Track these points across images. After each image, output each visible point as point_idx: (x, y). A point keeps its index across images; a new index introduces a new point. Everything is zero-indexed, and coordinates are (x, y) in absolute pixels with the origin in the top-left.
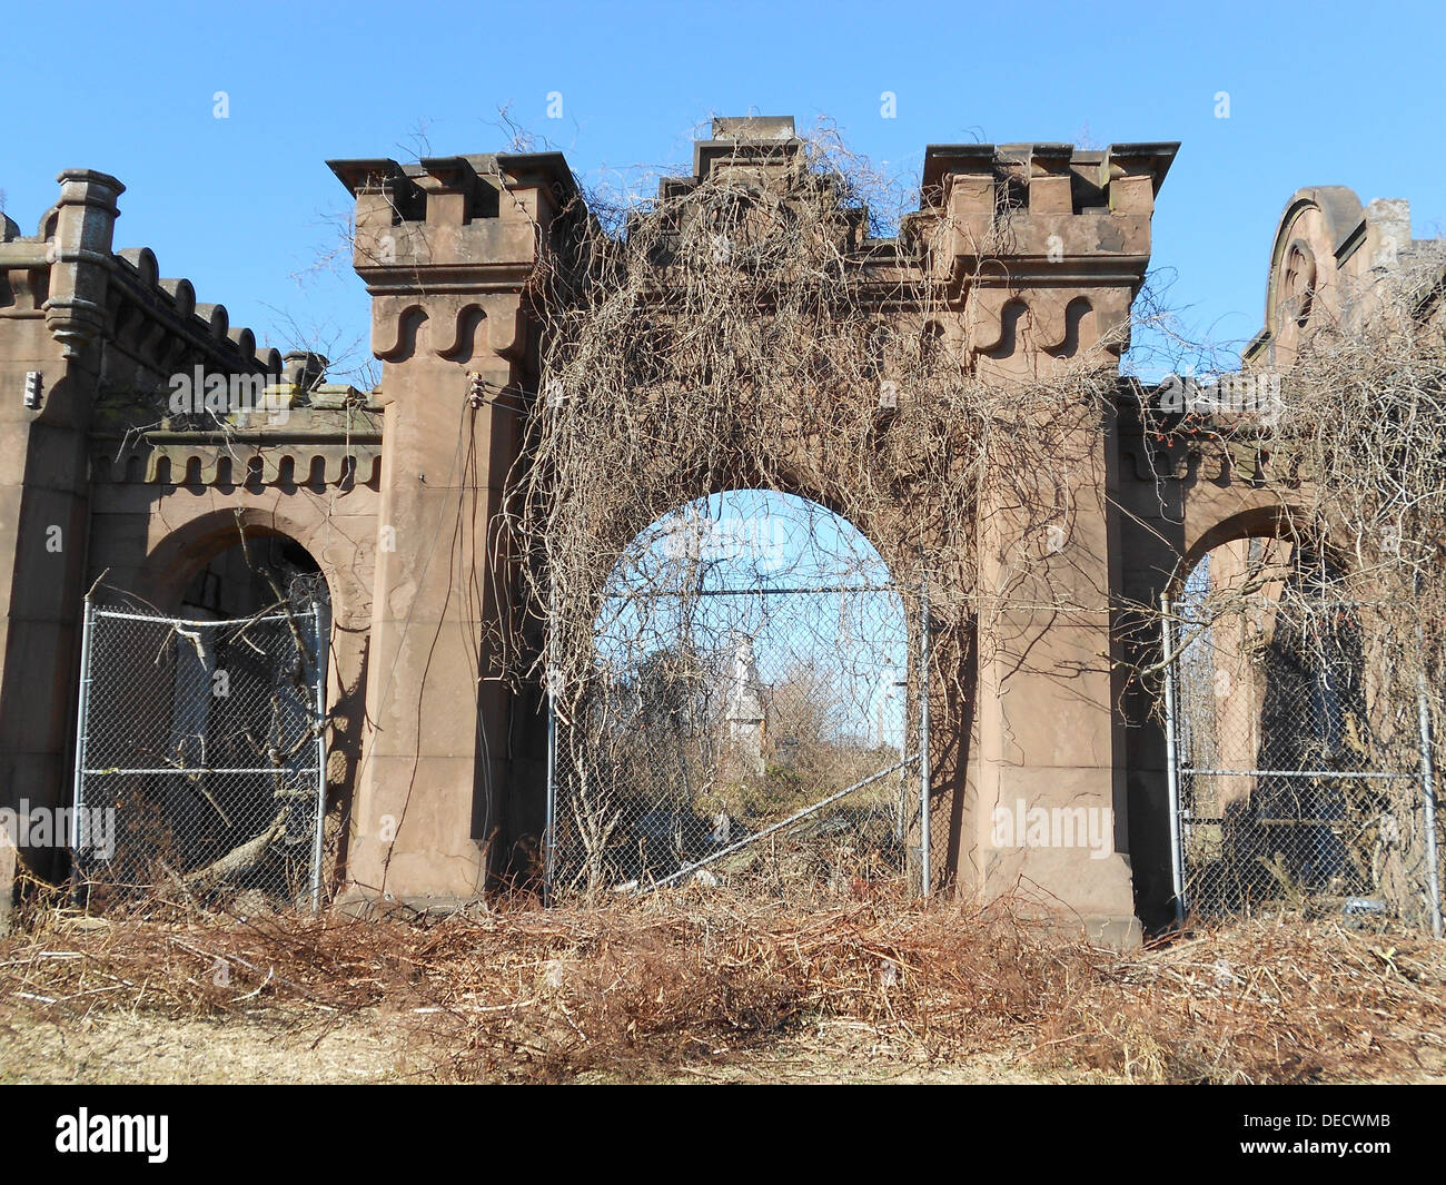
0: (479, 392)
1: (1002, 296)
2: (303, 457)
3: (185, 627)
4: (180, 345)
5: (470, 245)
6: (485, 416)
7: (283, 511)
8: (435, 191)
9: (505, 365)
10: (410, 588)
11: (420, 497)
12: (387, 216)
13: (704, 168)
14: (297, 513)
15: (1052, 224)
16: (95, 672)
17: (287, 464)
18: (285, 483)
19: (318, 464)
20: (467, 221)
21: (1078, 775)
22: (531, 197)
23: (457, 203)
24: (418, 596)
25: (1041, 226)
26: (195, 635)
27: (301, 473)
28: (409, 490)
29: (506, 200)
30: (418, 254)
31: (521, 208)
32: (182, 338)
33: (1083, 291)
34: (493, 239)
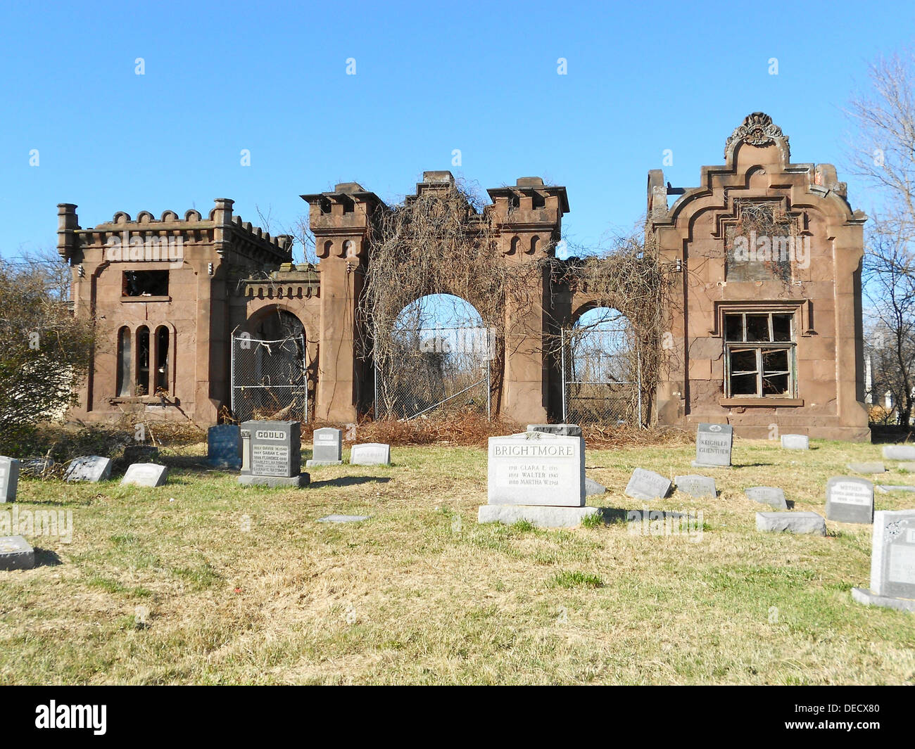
0: (350, 268)
1: (512, 235)
2: (295, 287)
3: (264, 343)
5: (346, 222)
6: (352, 275)
7: (289, 305)
8: (334, 204)
9: (358, 259)
10: (331, 330)
11: (333, 301)
12: (319, 212)
13: (420, 192)
14: (294, 305)
15: (526, 213)
16: (236, 356)
17: (290, 290)
18: (290, 296)
19: (300, 290)
20: (344, 214)
21: (532, 384)
22: (364, 206)
23: (341, 208)
24: (334, 332)
25: (522, 214)
26: (268, 345)
27: (295, 293)
28: (330, 299)
29: (356, 207)
30: (330, 224)
31: (361, 209)
32: (250, 242)
33: (536, 234)
34: (352, 219)
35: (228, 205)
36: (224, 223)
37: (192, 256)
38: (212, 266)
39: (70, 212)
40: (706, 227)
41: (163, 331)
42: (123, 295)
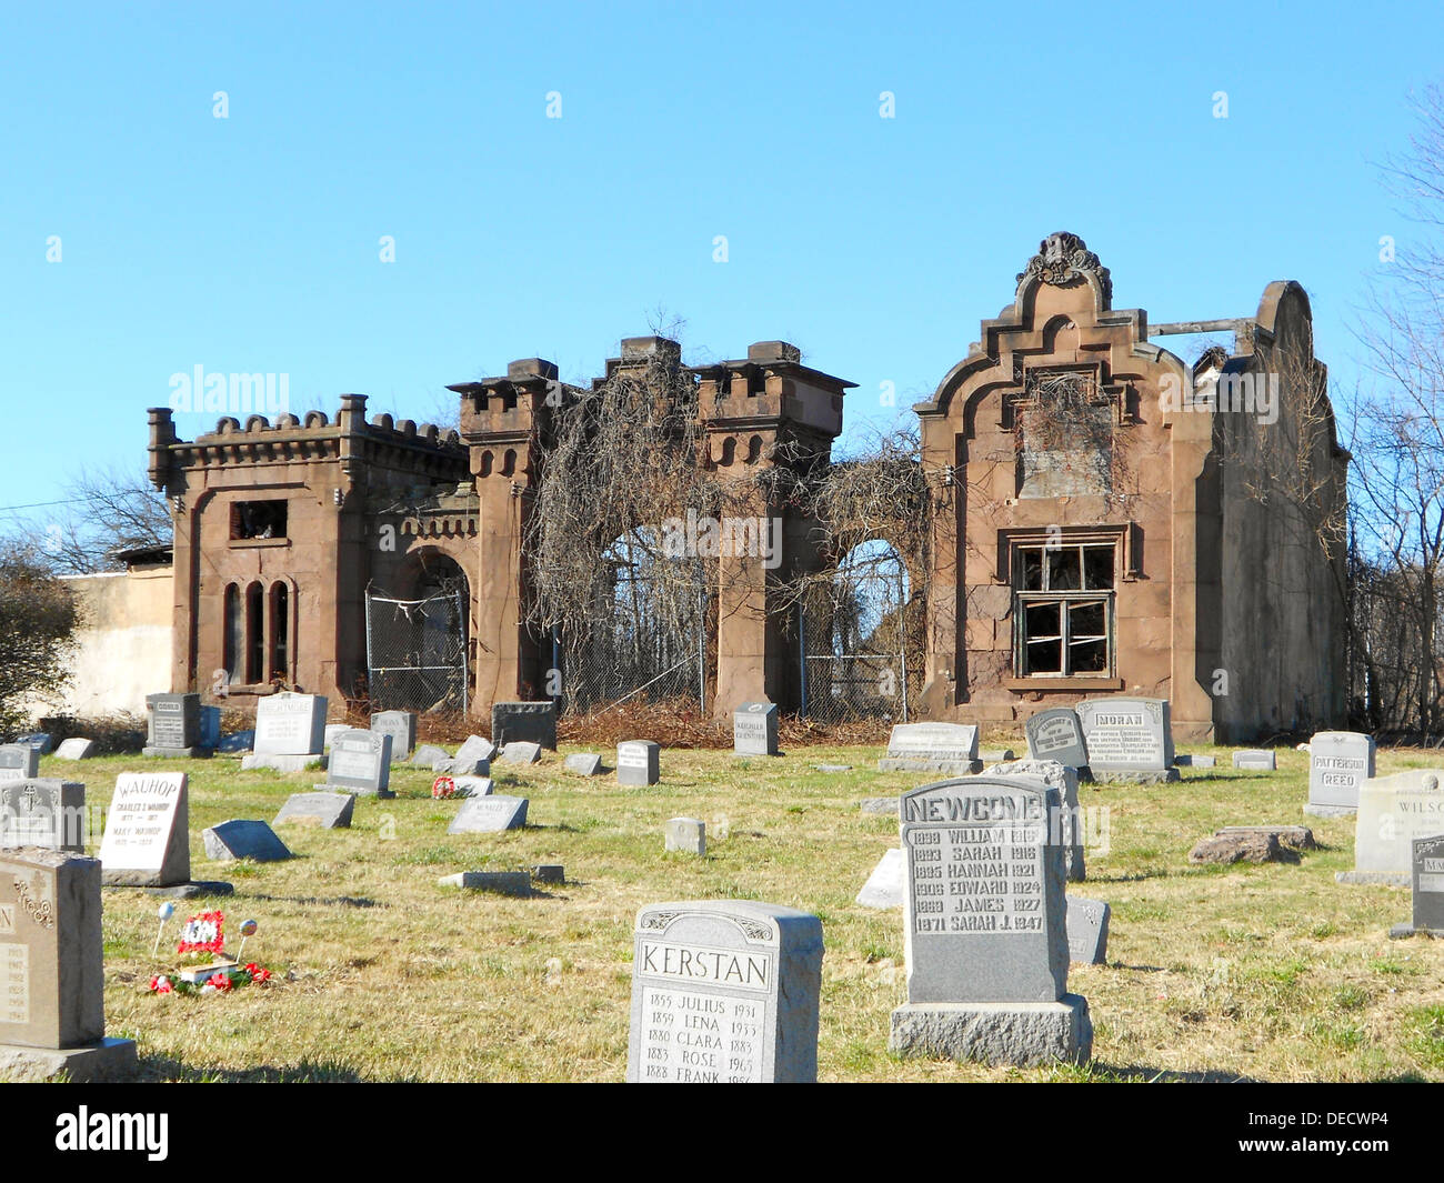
0: (515, 490)
1: (724, 436)
2: (453, 519)
3: (403, 605)
4: (409, 454)
5: (506, 422)
6: (519, 500)
7: (447, 546)
8: (492, 397)
9: (526, 476)
10: (490, 584)
11: (493, 541)
12: (473, 410)
13: (610, 372)
14: (452, 547)
15: (739, 402)
16: (372, 625)
17: (446, 524)
18: (446, 532)
19: (459, 523)
20: (505, 411)
21: (751, 659)
22: (529, 398)
23: (500, 402)
24: (494, 588)
25: (735, 403)
26: (405, 608)
27: (452, 528)
28: (488, 536)
29: (519, 401)
30: (485, 428)
31: (525, 402)
33: (757, 433)
34: (515, 420)
35: (357, 404)
36: (352, 430)
37: (315, 478)
38: (340, 492)
39: (163, 420)
40: (988, 415)
41: (280, 588)
42: (232, 538)
